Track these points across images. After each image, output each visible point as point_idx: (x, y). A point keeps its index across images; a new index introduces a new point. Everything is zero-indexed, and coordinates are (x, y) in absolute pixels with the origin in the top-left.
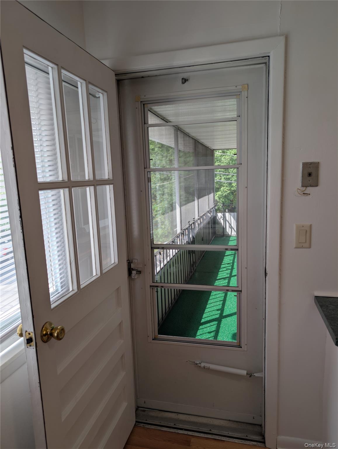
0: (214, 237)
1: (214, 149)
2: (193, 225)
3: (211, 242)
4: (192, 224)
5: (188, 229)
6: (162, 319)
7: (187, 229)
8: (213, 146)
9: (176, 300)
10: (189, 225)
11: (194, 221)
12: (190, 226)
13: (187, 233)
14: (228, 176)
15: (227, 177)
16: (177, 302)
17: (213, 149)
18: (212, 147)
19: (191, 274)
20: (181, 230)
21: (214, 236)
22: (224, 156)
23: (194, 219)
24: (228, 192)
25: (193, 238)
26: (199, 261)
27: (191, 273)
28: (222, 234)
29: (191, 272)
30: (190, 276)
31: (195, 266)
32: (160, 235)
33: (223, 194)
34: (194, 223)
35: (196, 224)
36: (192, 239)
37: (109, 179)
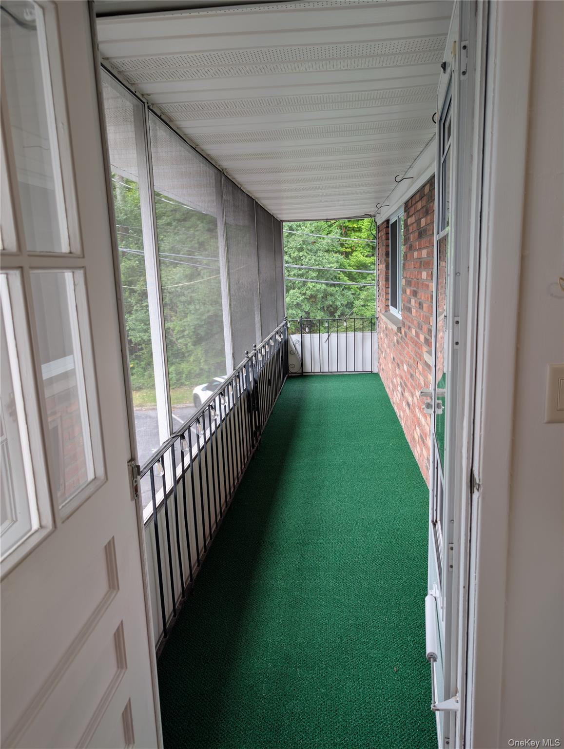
0: (286, 378)
1: (282, 219)
2: (254, 358)
3: (282, 386)
4: (252, 357)
5: (246, 366)
6: (204, 550)
7: (244, 367)
8: (280, 214)
9: (229, 506)
10: (248, 359)
11: (255, 350)
12: (249, 361)
13: (245, 375)
14: (300, 270)
15: (300, 272)
16: (230, 509)
17: (281, 221)
18: (278, 216)
19: (253, 451)
20: (234, 370)
21: (287, 376)
22: (293, 237)
23: (255, 346)
24: (301, 299)
25: (255, 381)
26: (266, 423)
27: (253, 448)
28: (300, 371)
29: (253, 446)
30: (252, 454)
31: (260, 435)
32: (186, 373)
33: (294, 302)
34: (255, 354)
35: (259, 355)
36: (252, 384)
37: (71, 253)
